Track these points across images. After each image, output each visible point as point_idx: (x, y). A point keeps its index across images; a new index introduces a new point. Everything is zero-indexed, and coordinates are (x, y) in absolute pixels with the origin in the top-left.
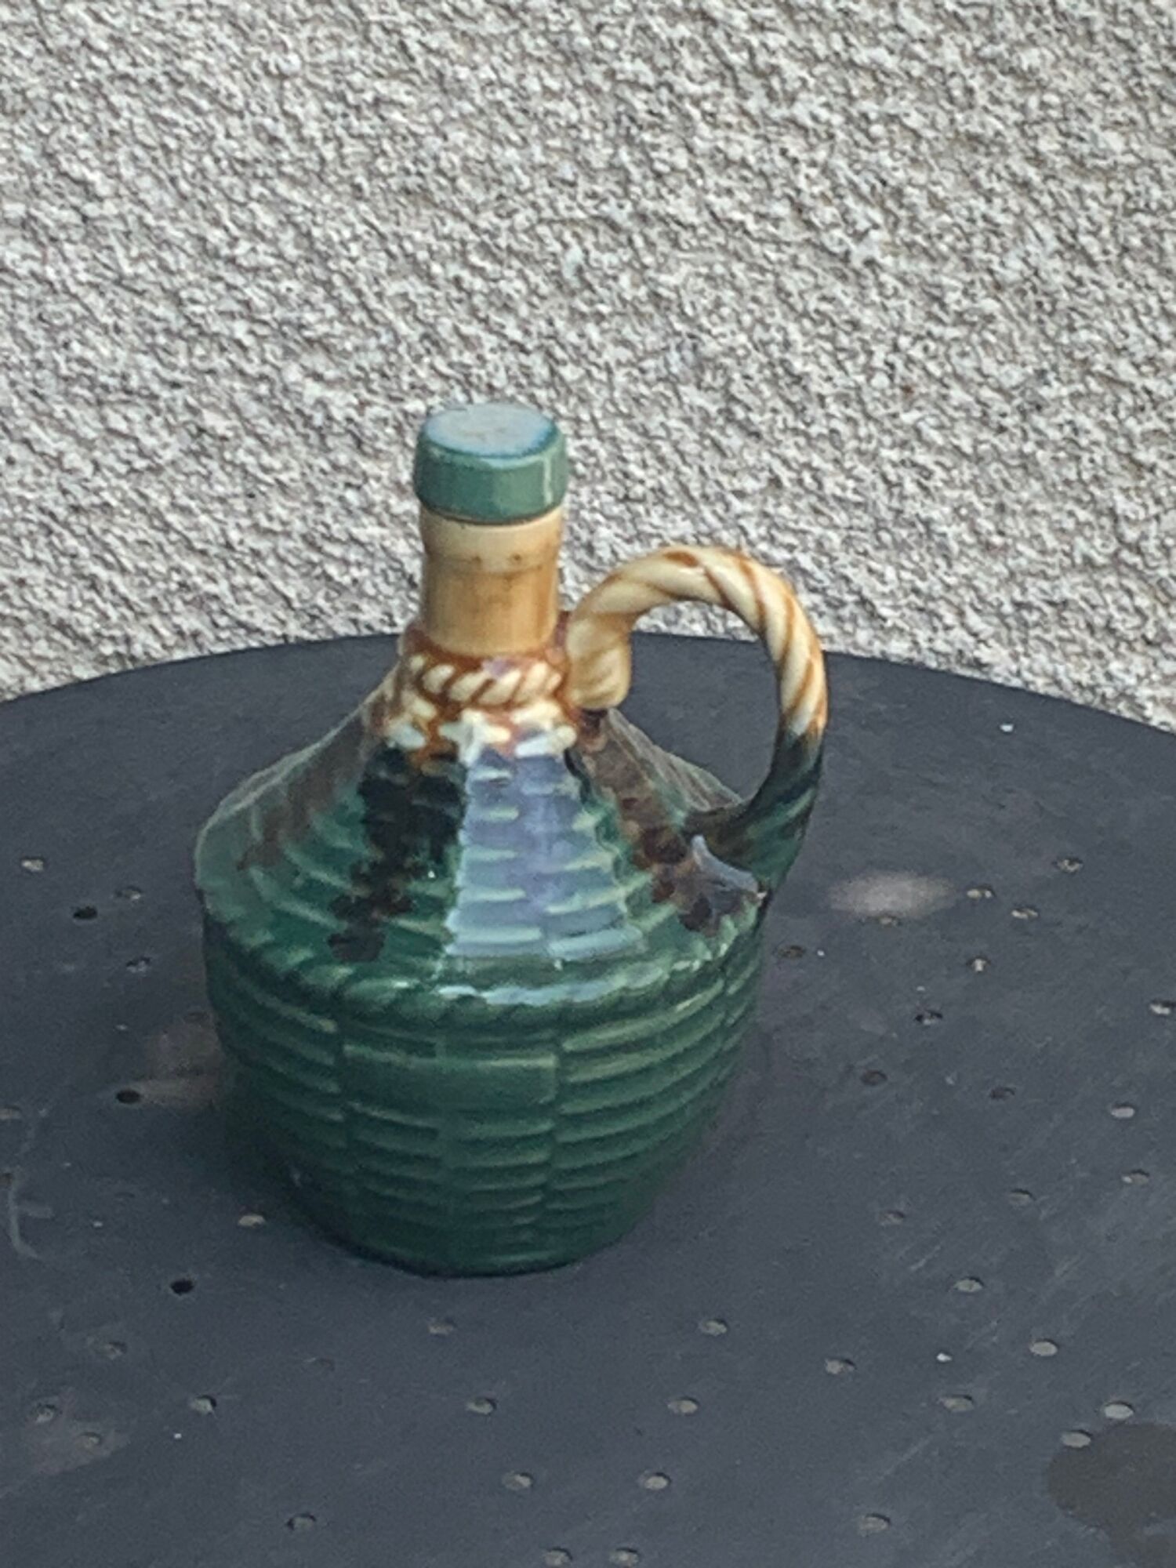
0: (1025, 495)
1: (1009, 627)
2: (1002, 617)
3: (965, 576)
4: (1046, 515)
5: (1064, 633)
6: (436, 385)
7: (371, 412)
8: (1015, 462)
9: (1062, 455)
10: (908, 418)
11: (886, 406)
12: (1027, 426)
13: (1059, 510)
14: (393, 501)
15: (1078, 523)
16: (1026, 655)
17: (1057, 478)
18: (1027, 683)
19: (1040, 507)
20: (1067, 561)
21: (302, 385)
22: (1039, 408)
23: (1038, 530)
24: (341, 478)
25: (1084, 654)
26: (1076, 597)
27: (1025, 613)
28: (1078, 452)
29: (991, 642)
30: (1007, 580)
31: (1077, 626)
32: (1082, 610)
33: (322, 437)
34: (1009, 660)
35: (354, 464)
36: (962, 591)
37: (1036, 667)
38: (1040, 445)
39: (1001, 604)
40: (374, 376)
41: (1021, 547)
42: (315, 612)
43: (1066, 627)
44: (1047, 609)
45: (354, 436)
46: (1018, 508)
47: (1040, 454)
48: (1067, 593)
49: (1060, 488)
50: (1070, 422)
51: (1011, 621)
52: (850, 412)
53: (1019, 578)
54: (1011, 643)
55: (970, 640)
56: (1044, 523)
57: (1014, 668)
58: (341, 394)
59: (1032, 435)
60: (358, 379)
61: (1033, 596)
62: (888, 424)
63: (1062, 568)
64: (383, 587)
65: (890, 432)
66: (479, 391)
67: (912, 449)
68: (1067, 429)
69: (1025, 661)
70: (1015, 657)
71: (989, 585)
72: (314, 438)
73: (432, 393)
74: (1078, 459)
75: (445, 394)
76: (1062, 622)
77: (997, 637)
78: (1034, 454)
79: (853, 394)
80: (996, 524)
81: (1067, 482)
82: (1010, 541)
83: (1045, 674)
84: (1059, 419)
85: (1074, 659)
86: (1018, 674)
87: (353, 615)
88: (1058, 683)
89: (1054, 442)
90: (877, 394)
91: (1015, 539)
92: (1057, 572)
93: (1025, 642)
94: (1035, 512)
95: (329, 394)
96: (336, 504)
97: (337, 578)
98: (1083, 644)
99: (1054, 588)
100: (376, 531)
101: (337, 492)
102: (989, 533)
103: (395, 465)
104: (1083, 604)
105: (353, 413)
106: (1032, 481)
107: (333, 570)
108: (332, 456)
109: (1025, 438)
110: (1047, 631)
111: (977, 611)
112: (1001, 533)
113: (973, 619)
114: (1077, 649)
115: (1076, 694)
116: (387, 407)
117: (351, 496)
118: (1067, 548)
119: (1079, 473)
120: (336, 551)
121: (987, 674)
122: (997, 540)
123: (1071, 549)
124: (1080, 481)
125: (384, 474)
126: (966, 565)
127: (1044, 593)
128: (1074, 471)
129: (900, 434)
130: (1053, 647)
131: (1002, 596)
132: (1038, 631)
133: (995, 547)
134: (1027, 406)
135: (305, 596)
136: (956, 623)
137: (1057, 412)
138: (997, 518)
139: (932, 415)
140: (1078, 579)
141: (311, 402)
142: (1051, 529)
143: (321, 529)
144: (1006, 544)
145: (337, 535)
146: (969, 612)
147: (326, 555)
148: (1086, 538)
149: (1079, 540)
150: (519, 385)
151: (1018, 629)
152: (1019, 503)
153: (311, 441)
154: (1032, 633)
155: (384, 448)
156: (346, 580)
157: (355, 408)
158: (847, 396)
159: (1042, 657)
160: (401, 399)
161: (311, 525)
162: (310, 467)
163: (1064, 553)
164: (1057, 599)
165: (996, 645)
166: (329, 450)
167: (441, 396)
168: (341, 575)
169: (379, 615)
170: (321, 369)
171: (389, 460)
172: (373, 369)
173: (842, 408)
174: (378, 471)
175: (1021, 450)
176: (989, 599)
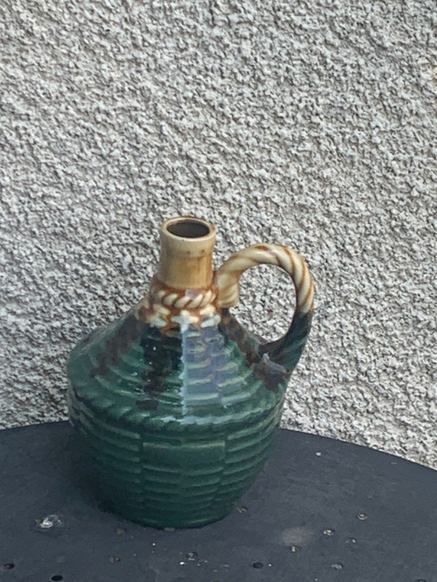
0: (319, 353)
1: (310, 408)
2: (307, 403)
3: (292, 388)
4: (327, 361)
5: (333, 410)
6: (65, 315)
7: (37, 327)
8: (316, 340)
9: (335, 336)
10: (270, 323)
11: (261, 318)
12: (321, 325)
13: (333, 359)
14: (45, 364)
15: (341, 364)
16: (317, 419)
17: (333, 346)
18: (317, 431)
19: (325, 358)
20: (336, 380)
21: (7, 317)
22: (326, 317)
23: (324, 368)
24: (23, 355)
25: (342, 418)
26: (340, 395)
27: (317, 402)
28: (342, 335)
29: (302, 415)
30: (310, 389)
31: (339, 407)
32: (342, 400)
33: (15, 339)
34: (310, 422)
35: (28, 349)
36: (290, 394)
37: (322, 425)
38: (326, 332)
39: (307, 399)
40: (38, 312)
41: (316, 375)
42: (10, 412)
43: (335, 408)
44: (327, 400)
45: (29, 338)
46: (316, 358)
47: (326, 336)
48: (336, 394)
49: (334, 350)
50: (339, 323)
51: (311, 406)
52: (245, 321)
53: (315, 387)
54: (311, 414)
55: (294, 414)
56: (326, 365)
57: (312, 425)
58: (23, 320)
59: (323, 328)
60: (31, 313)
61: (322, 395)
62: (261, 326)
63: (334, 383)
64: (39, 401)
65: (262, 329)
66: (84, 316)
67: (272, 336)
68: (338, 325)
69: (316, 421)
70: (312, 420)
71: (302, 391)
72: (11, 340)
73: (64, 319)
74: (342, 338)
75: (69, 318)
76: (333, 405)
77: (305, 413)
78: (324, 336)
79: (247, 313)
80: (306, 366)
81: (337, 348)
82: (312, 373)
83: (325, 427)
84: (335, 322)
85: (337, 420)
86: (314, 427)
87: (26, 413)
88: (331, 431)
89: (332, 331)
90: (257, 313)
91: (314, 371)
92: (331, 385)
93: (317, 414)
94: (323, 360)
95: (18, 320)
96: (20, 367)
97: (20, 398)
98: (342, 414)
99: (330, 391)
100: (37, 377)
101: (21, 361)
102: (303, 369)
103: (46, 349)
104: (342, 398)
105: (29, 328)
106: (322, 347)
107: (18, 395)
108: (19, 346)
109: (320, 330)
110: (326, 409)
111: (296, 401)
112: (308, 369)
113: (296, 406)
114: (339, 416)
115: (338, 435)
116: (43, 325)
117: (27, 362)
118: (336, 375)
119: (342, 344)
120: (20, 386)
121: (301, 428)
122: (306, 372)
123: (338, 375)
124: (343, 346)
125: (42, 353)
126: (293, 383)
127: (326, 393)
128: (340, 342)
129: (267, 330)
130: (328, 416)
131: (307, 395)
132: (323, 410)
133: (305, 375)
134: (321, 316)
135: (4, 406)
136: (288, 407)
137: (334, 319)
138: (306, 363)
139: (280, 321)
140: (340, 387)
141: (11, 324)
142: (329, 367)
143: (13, 377)
144: (310, 374)
145: (20, 380)
146: (293, 402)
147: (15, 388)
148: (344, 370)
149: (341, 371)
150: (102, 314)
151: (314, 409)
152: (317, 356)
153: (10, 340)
154: (320, 410)
155: (42, 342)
156: (24, 398)
157: (30, 326)
158: (244, 314)
159: (324, 420)
160: (50, 321)
161: (9, 375)
162: (9, 351)
163: (334, 376)
164: (331, 396)
165: (305, 416)
166: (17, 344)
167: (68, 319)
168: (21, 397)
169: (38, 413)
170: (15, 310)
171: (43, 347)
172: (38, 309)
173: (242, 319)
174: (39, 352)
175: (318, 335)
176: (302, 397)
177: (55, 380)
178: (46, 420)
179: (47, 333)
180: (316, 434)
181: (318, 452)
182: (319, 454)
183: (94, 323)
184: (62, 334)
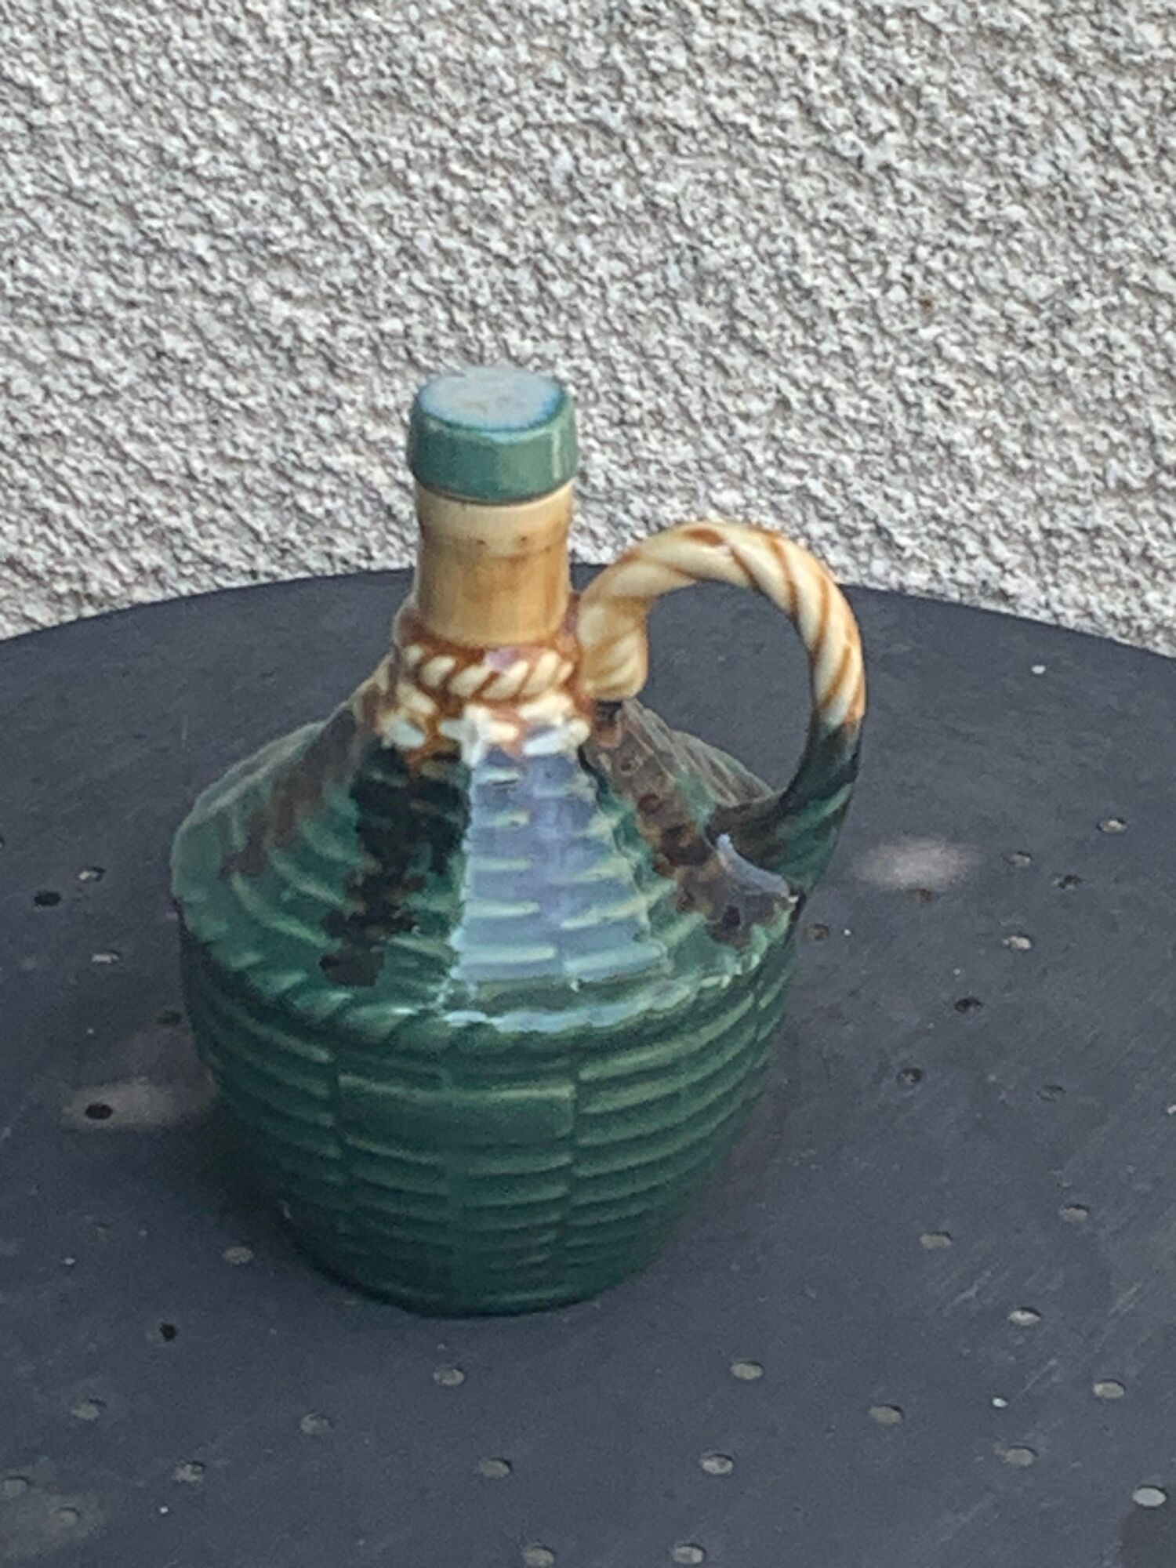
0: (1054, 415)
1: (1036, 557)
2: (1029, 545)
3: (989, 502)
4: (1077, 436)
5: (1097, 562)
6: (414, 303)
7: (345, 332)
8: (1044, 380)
9: (1094, 372)
10: (927, 334)
11: (903, 322)
12: (1056, 342)
13: (1091, 430)
14: (369, 426)
15: (1112, 444)
16: (1056, 585)
17: (1089, 397)
18: (1056, 616)
19: (1070, 427)
20: (1099, 484)
21: (269, 303)
22: (1069, 322)
23: (1068, 452)
24: (313, 403)
25: (1119, 583)
26: (1110, 524)
27: (1054, 541)
28: (1110, 369)
29: (1018, 572)
30: (1035, 506)
31: (1111, 555)
32: (1115, 537)
33: (292, 360)
34: (1037, 591)
35: (327, 387)
36: (985, 518)
37: (1067, 599)
38: (1071, 362)
39: (1028, 532)
40: (347, 293)
41: (1050, 471)
42: (286, 546)
43: (1100, 556)
44: (1079, 536)
45: (326, 358)
46: (1046, 428)
47: (1071, 371)
48: (1100, 520)
49: (1092, 407)
50: (1105, 337)
51: (1040, 550)
52: (864, 328)
53: (1048, 503)
54: (1039, 572)
55: (996, 570)
56: (1075, 445)
57: (1043, 599)
58: (311, 312)
59: (1061, 351)
60: (330, 297)
61: (1063, 524)
62: (905, 340)
63: (1095, 493)
64: (359, 518)
65: (906, 349)
66: (461, 308)
67: (932, 367)
68: (1100, 344)
69: (1054, 591)
70: (1044, 588)
71: (1014, 511)
72: (282, 360)
73: (410, 311)
74: (1112, 376)
75: (423, 312)
76: (1094, 550)
77: (1024, 566)
78: (1064, 371)
79: (867, 308)
80: (1023, 447)
81: (1100, 401)
82: (1038, 465)
83: (1076, 605)
84: (1092, 334)
85: (1107, 588)
86: (1047, 606)
87: (327, 548)
88: (1091, 615)
89: (1086, 358)
90: (894, 309)
91: (1042, 461)
92: (1088, 496)
93: (1054, 571)
94: (1065, 433)
95: (298, 313)
96: (307, 431)
97: (309, 510)
98: (1117, 573)
99: (1086, 514)
100: (351, 459)
101: (309, 418)
102: (1016, 456)
103: (371, 388)
104: (1117, 531)
105: (324, 333)
106: (1062, 400)
107: (304, 501)
108: (302, 380)
109: (1055, 356)
110: (1078, 559)
111: (1000, 537)
112: (1029, 456)
113: (999, 549)
114: (1112, 578)
115: (1109, 626)
116: (361, 327)
117: (324, 421)
118: (1100, 471)
119: (1113, 392)
121: (1013, 606)
122: (1024, 464)
123: (1105, 471)
124: (1114, 399)
125: (360, 398)
126: (990, 490)
127: (1075, 519)
128: (1108, 388)
129: (919, 351)
130: (1084, 577)
131: (1029, 522)
132: (1069, 560)
133: (1021, 471)
134: (1056, 320)
135: (275, 529)
136: (980, 552)
137: (1089, 327)
138: (1024, 440)
139: (953, 331)
140: (1113, 503)
141: (279, 322)
142: (1082, 451)
143: (291, 457)
144: (1034, 467)
145: (308, 464)
146: (994, 540)
147: (297, 485)
148: (1120, 461)
149: (1113, 462)
150: (505, 302)
151: (1047, 558)
152: (1048, 423)
153: (279, 363)
154: (1062, 561)
155: (358, 370)
156: (319, 512)
157: (327, 328)
158: (861, 310)
159: (1072, 589)
160: (377, 318)
161: (281, 452)
162: (279, 391)
163: (1097, 477)
164: (1089, 526)
165: (1024, 576)
166: (299, 373)
167: (420, 314)
168: (314, 506)
169: (354, 549)
170: (289, 287)
171: (363, 383)
172: (345, 286)
173: (856, 324)
174: (352, 395)
175: (1049, 368)
176: (1016, 527)
177: (395, 467)
178: (375, 566)
179: (369, 348)
180: (1053, 622)
181: (1040, 663)
182: (1039, 670)
183: (484, 325)
184: (409, 352)
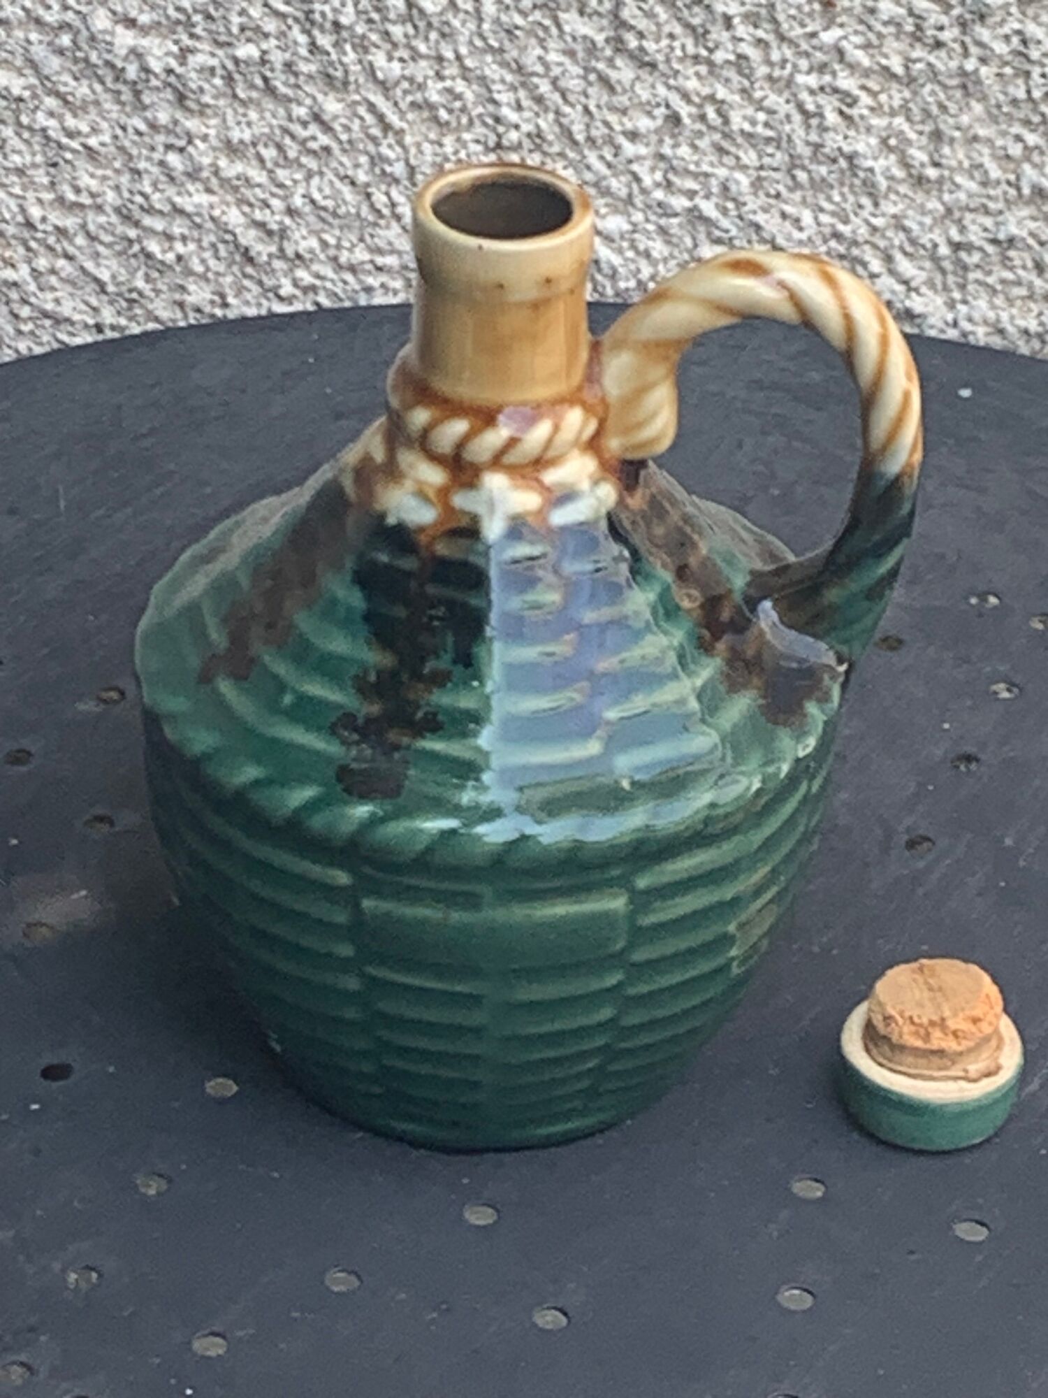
0: (965, 119)
1: (943, 272)
2: (935, 259)
3: (894, 216)
4: (989, 142)
5: (1009, 275)
6: (271, 26)
7: (196, 60)
8: (954, 82)
9: (1008, 70)
10: (828, 37)
11: (803, 25)
12: (968, 40)
13: (1004, 134)
14: (223, 163)
15: (1026, 148)
16: (965, 302)
17: (1001, 97)
18: (965, 334)
19: (982, 132)
20: (1012, 192)
21: (112, 34)
22: (982, 17)
23: (979, 160)
24: (161, 139)
25: (1031, 297)
26: (1024, 234)
27: (963, 255)
28: (1027, 67)
29: (924, 290)
30: (944, 217)
31: (1024, 267)
32: (1029, 247)
33: (137, 94)
34: (944, 309)
35: (176, 122)
36: (890, 234)
37: (976, 316)
38: (983, 61)
39: (935, 246)
40: (197, 18)
41: (959, 179)
42: (134, 295)
43: (1011, 269)
44: (990, 249)
45: (175, 89)
46: (957, 134)
47: (984, 71)
48: (1014, 230)
49: (1005, 109)
50: (1019, 32)
51: (947, 265)
52: (760, 33)
53: (957, 215)
54: (946, 288)
55: (900, 288)
56: (986, 151)
57: (950, 317)
58: (157, 41)
59: (974, 50)
60: (178, 22)
61: (975, 236)
62: (804, 46)
63: (1007, 201)
64: (212, 263)
65: (807, 55)
66: (322, 29)
67: (834, 74)
68: (1015, 40)
69: (963, 309)
70: (951, 305)
71: (921, 224)
72: (127, 96)
73: (266, 36)
74: (1027, 74)
75: (282, 35)
76: (1006, 262)
77: (931, 284)
78: (976, 71)
79: (763, 12)
80: (931, 156)
81: (1014, 102)
82: (946, 173)
83: (986, 322)
84: (1006, 30)
85: (1019, 303)
86: (955, 324)
87: (177, 296)
88: (1001, 332)
89: (1000, 57)
90: (793, 12)
91: (951, 169)
92: (1000, 205)
93: (962, 287)
94: (975, 139)
95: (145, 42)
96: (155, 170)
97: (159, 256)
98: (1030, 286)
99: (997, 224)
100: (203, 199)
101: (156, 156)
102: (923, 165)
103: (224, 121)
104: (1031, 241)
105: (173, 64)
106: (973, 103)
107: (154, 247)
108: (148, 114)
109: (966, 54)
110: (989, 273)
111: (906, 254)
112: (936, 165)
113: (905, 266)
114: (1023, 292)
115: (1021, 343)
116: (213, 55)
117: (173, 159)
118: (1012, 177)
119: (1029, 92)
120: (158, 224)
121: (919, 326)
122: (932, 173)
123: (1018, 178)
124: (1030, 98)
125: (212, 132)
126: (895, 203)
127: (986, 230)
128: (1023, 88)
129: (819, 56)
130: (995, 291)
131: (937, 236)
132: (978, 275)
133: (928, 181)
134: (968, 16)
135: (121, 279)
136: (883, 270)
137: (1003, 21)
138: (932, 147)
139: (856, 32)
140: (1025, 212)
141: (123, 52)
142: (994, 156)
143: (139, 199)
144: (942, 177)
145: (158, 206)
146: (898, 256)
147: (145, 229)
148: (1035, 166)
149: (1027, 167)
150: (370, 21)
151: (955, 273)
152: (958, 128)
153: (123, 98)
154: (972, 276)
155: (212, 102)
156: (170, 257)
157: (175, 57)
158: (758, 15)
159: (982, 304)
160: (229, 44)
161: (126, 195)
162: (124, 129)
163: (1009, 183)
164: (1001, 236)
165: (930, 293)
166: (145, 108)
167: (277, 38)
168: (164, 252)
169: (209, 296)
170: (133, 14)
171: (216, 115)
172: (195, 11)
173: (751, 29)
174: (204, 130)
175: (961, 68)
176: (922, 241)
177: (251, 205)
178: (231, 314)
179: (223, 77)
180: (962, 340)
181: (965, 386)
182: (965, 393)
183: (348, 47)
184: (266, 80)
